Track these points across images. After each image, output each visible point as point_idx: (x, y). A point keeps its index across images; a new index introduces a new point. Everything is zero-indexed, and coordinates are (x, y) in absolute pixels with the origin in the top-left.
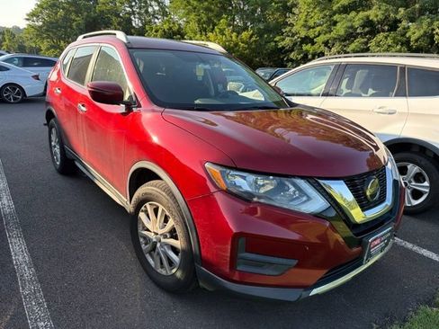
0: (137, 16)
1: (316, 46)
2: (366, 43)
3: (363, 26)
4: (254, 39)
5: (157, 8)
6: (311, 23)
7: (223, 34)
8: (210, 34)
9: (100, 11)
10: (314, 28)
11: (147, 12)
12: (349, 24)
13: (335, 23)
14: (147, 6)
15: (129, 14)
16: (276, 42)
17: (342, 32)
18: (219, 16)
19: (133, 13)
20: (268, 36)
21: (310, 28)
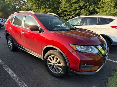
0: (17, 5)
1: (68, 12)
2: (80, 11)
3: (79, 7)
4: (51, 11)
5: (23, 3)
6: (66, 7)
7: (43, 10)
9: (6, 4)
10: (67, 8)
11: (20, 4)
12: (76, 7)
13: (72, 7)
14: (20, 2)
16: (57, 12)
17: (74, 9)
18: (41, 5)
19: (16, 4)
20: (55, 10)
21: (66, 8)
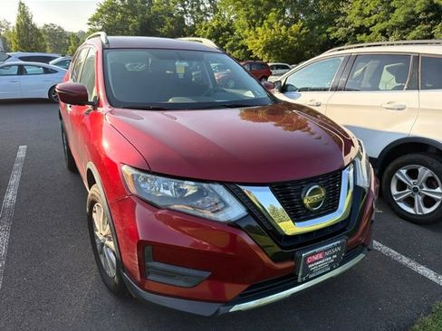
0: (189, 14)
1: (372, 36)
2: (430, 30)
3: (427, 11)
4: (304, 31)
5: (208, 6)
6: (366, 11)
7: (272, 28)
8: (258, 29)
9: (154, 12)
10: (370, 15)
11: (198, 10)
12: (409, 10)
13: (393, 10)
14: (199, 5)
15: (181, 13)
16: (328, 33)
17: (401, 19)
18: (268, 10)
19: (186, 12)
20: (320, 27)
21: (366, 16)
